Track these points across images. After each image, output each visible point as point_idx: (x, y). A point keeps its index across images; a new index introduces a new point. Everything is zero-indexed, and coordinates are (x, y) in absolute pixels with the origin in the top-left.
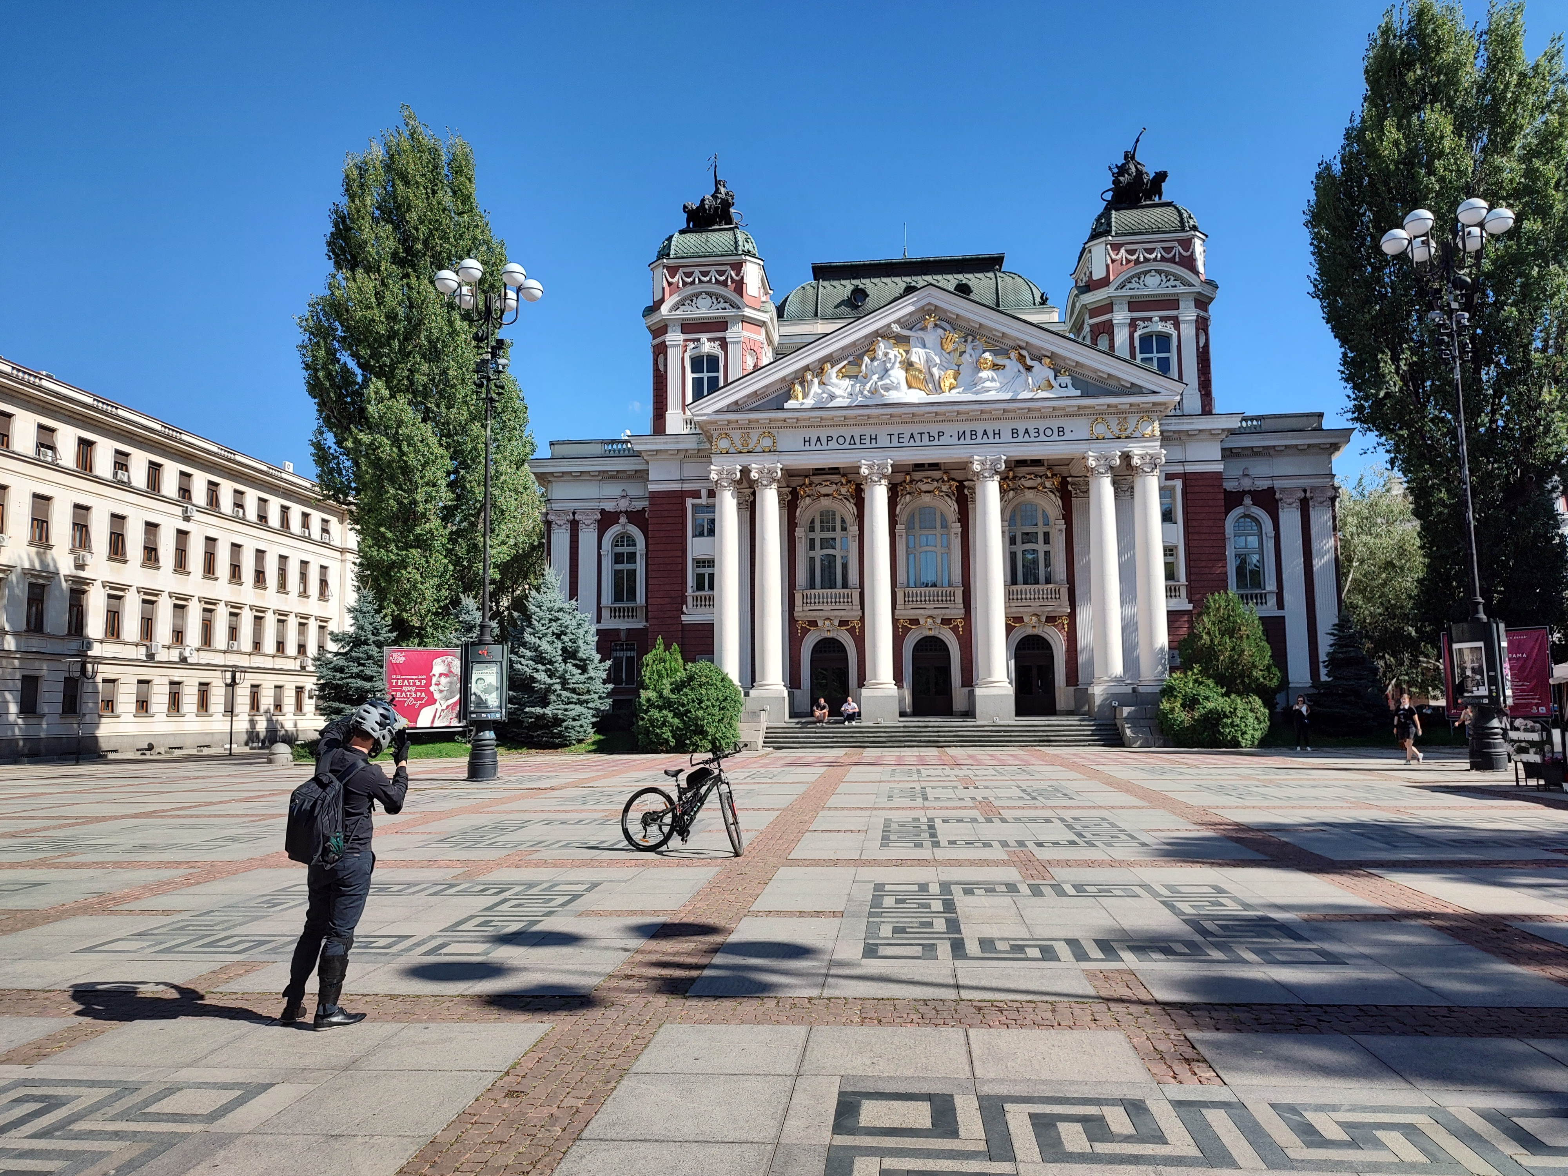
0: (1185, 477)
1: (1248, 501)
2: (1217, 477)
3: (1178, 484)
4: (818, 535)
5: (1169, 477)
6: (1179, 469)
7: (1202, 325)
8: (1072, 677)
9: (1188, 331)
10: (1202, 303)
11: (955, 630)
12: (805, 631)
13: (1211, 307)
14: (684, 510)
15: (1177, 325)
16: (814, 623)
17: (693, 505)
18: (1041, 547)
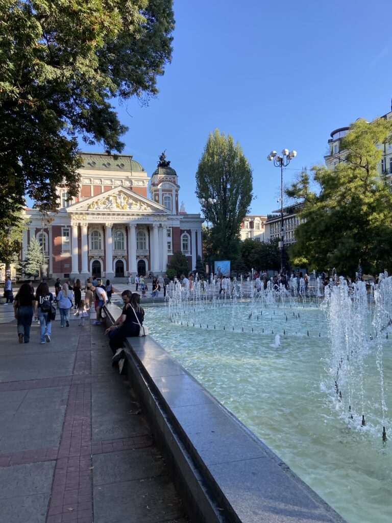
0: (173, 228)
1: (185, 232)
2: (179, 228)
3: (171, 229)
4: (94, 237)
5: (170, 227)
6: (171, 226)
7: (177, 195)
8: (149, 269)
9: (174, 196)
10: (177, 191)
11: (125, 259)
12: (91, 259)
13: (179, 192)
14: (61, 230)
15: (172, 196)
16: (93, 257)
17: (64, 229)
18: (143, 241)
